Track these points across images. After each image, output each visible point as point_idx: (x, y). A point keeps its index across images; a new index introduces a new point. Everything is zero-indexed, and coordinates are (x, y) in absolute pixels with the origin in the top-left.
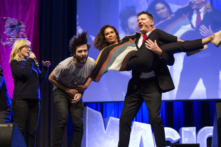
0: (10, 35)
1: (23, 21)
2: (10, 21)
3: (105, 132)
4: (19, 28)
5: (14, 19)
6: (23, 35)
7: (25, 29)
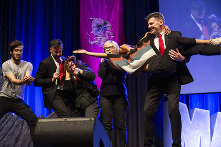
0: (98, 34)
1: (109, 20)
2: (96, 21)
3: (191, 123)
4: (105, 27)
5: (100, 19)
7: (111, 28)
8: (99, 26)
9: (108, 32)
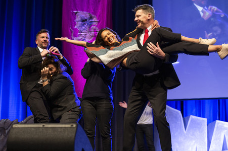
0: (82, 30)
1: (95, 14)
2: (81, 15)
3: (185, 132)
4: (91, 22)
5: (85, 12)
6: (95, 30)
7: (97, 23)
8: (84, 21)
9: (94, 27)
